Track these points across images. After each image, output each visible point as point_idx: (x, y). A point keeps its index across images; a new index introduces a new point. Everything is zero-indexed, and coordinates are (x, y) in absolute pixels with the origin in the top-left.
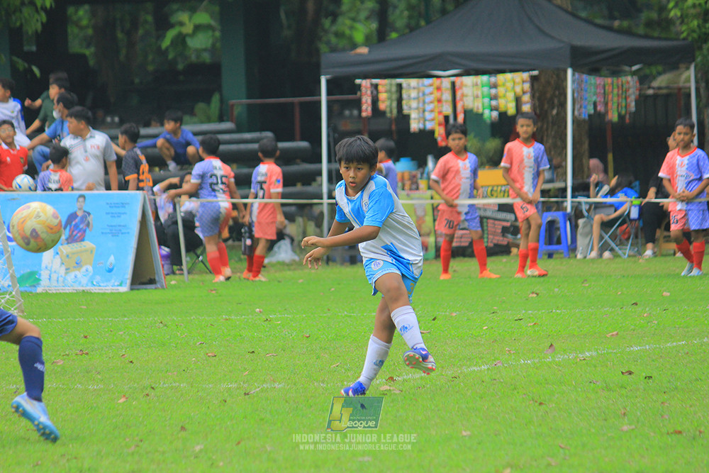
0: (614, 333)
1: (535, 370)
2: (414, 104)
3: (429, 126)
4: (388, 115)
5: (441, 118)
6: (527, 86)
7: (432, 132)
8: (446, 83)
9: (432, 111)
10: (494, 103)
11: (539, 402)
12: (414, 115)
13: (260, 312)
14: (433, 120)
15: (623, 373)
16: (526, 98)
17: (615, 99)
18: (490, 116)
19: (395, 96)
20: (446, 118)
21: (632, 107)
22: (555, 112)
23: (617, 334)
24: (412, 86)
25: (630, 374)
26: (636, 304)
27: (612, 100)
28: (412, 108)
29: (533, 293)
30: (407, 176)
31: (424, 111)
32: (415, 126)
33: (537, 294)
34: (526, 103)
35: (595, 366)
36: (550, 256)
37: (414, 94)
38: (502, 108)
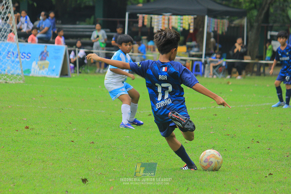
0: (213, 102)
2: (156, 24)
4: (147, 26)
6: (193, 21)
8: (166, 18)
9: (161, 26)
10: (181, 25)
12: (155, 27)
13: (100, 87)
16: (192, 24)
18: (180, 29)
19: (150, 20)
21: (226, 29)
22: (201, 29)
24: (155, 17)
26: (221, 93)
27: (220, 27)
30: (152, 47)
32: (155, 30)
34: (192, 26)
36: (196, 75)
37: (156, 20)
38: (184, 27)
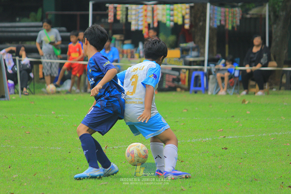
0: (221, 130)
1: (181, 145)
2: (133, 17)
3: (140, 28)
4: (121, 22)
5: (146, 25)
6: (188, 11)
7: (141, 31)
8: (149, 8)
9: (142, 21)
10: (172, 18)
11: (181, 160)
12: (133, 22)
13: (54, 113)
14: (142, 25)
15: (223, 149)
16: (187, 17)
17: (230, 19)
18: (170, 24)
19: (124, 13)
20: (149, 25)
21: (238, 22)
22: (201, 24)
23: (223, 130)
24: (133, 8)
25: (226, 149)
26: (233, 116)
27: (229, 19)
28: (132, 19)
29: (185, 109)
30: (129, 51)
31: (138, 21)
32: (133, 28)
33: (187, 110)
34: (187, 19)
35: (210, 145)
36: (196, 92)
37: (134, 12)
38: (176, 21)
